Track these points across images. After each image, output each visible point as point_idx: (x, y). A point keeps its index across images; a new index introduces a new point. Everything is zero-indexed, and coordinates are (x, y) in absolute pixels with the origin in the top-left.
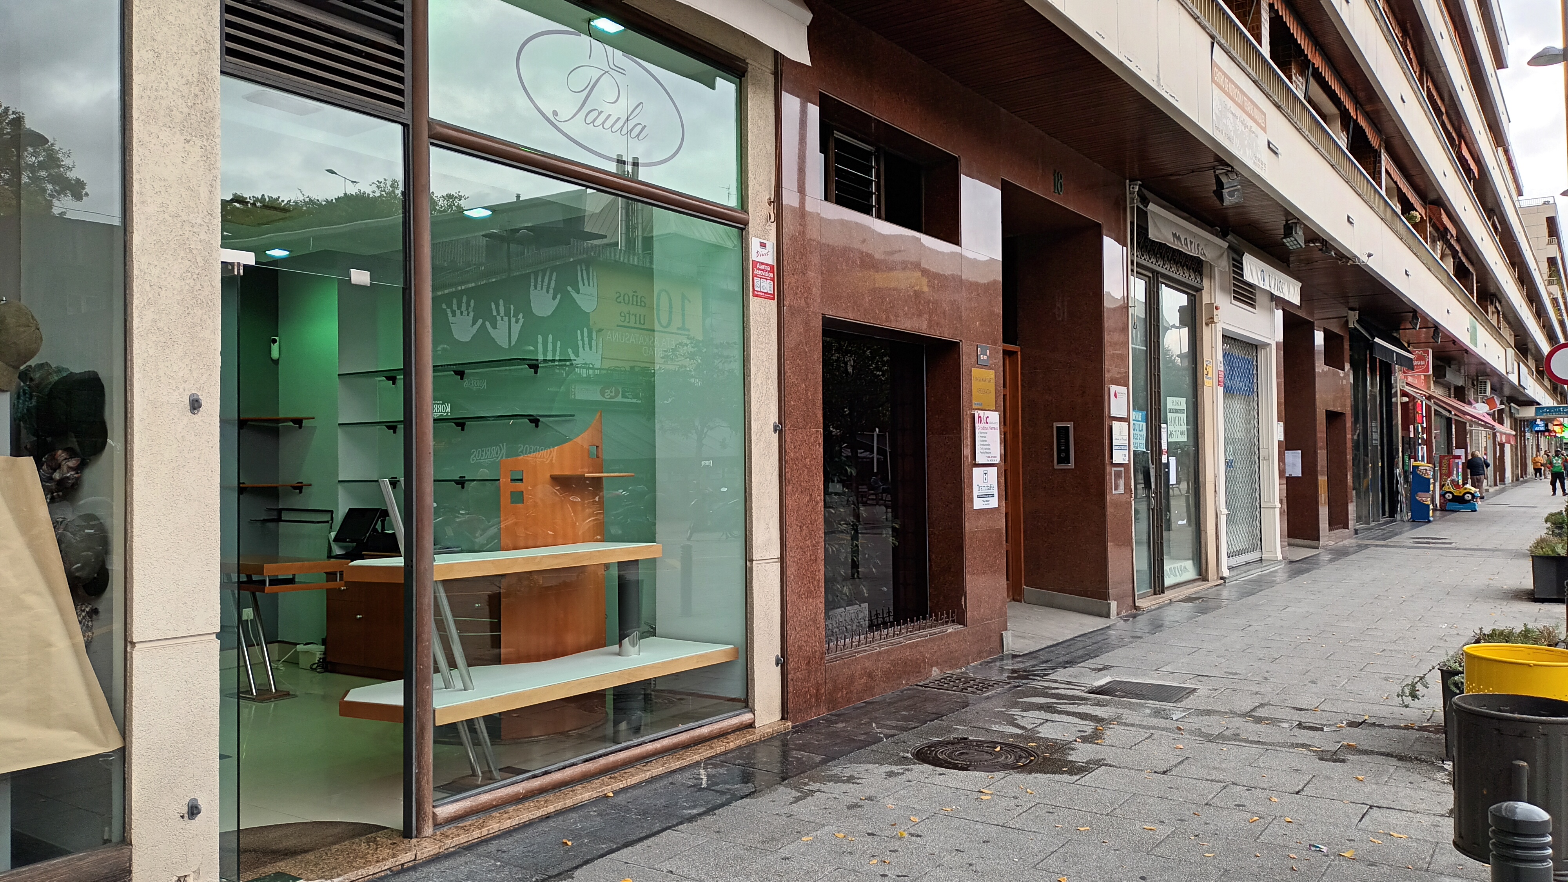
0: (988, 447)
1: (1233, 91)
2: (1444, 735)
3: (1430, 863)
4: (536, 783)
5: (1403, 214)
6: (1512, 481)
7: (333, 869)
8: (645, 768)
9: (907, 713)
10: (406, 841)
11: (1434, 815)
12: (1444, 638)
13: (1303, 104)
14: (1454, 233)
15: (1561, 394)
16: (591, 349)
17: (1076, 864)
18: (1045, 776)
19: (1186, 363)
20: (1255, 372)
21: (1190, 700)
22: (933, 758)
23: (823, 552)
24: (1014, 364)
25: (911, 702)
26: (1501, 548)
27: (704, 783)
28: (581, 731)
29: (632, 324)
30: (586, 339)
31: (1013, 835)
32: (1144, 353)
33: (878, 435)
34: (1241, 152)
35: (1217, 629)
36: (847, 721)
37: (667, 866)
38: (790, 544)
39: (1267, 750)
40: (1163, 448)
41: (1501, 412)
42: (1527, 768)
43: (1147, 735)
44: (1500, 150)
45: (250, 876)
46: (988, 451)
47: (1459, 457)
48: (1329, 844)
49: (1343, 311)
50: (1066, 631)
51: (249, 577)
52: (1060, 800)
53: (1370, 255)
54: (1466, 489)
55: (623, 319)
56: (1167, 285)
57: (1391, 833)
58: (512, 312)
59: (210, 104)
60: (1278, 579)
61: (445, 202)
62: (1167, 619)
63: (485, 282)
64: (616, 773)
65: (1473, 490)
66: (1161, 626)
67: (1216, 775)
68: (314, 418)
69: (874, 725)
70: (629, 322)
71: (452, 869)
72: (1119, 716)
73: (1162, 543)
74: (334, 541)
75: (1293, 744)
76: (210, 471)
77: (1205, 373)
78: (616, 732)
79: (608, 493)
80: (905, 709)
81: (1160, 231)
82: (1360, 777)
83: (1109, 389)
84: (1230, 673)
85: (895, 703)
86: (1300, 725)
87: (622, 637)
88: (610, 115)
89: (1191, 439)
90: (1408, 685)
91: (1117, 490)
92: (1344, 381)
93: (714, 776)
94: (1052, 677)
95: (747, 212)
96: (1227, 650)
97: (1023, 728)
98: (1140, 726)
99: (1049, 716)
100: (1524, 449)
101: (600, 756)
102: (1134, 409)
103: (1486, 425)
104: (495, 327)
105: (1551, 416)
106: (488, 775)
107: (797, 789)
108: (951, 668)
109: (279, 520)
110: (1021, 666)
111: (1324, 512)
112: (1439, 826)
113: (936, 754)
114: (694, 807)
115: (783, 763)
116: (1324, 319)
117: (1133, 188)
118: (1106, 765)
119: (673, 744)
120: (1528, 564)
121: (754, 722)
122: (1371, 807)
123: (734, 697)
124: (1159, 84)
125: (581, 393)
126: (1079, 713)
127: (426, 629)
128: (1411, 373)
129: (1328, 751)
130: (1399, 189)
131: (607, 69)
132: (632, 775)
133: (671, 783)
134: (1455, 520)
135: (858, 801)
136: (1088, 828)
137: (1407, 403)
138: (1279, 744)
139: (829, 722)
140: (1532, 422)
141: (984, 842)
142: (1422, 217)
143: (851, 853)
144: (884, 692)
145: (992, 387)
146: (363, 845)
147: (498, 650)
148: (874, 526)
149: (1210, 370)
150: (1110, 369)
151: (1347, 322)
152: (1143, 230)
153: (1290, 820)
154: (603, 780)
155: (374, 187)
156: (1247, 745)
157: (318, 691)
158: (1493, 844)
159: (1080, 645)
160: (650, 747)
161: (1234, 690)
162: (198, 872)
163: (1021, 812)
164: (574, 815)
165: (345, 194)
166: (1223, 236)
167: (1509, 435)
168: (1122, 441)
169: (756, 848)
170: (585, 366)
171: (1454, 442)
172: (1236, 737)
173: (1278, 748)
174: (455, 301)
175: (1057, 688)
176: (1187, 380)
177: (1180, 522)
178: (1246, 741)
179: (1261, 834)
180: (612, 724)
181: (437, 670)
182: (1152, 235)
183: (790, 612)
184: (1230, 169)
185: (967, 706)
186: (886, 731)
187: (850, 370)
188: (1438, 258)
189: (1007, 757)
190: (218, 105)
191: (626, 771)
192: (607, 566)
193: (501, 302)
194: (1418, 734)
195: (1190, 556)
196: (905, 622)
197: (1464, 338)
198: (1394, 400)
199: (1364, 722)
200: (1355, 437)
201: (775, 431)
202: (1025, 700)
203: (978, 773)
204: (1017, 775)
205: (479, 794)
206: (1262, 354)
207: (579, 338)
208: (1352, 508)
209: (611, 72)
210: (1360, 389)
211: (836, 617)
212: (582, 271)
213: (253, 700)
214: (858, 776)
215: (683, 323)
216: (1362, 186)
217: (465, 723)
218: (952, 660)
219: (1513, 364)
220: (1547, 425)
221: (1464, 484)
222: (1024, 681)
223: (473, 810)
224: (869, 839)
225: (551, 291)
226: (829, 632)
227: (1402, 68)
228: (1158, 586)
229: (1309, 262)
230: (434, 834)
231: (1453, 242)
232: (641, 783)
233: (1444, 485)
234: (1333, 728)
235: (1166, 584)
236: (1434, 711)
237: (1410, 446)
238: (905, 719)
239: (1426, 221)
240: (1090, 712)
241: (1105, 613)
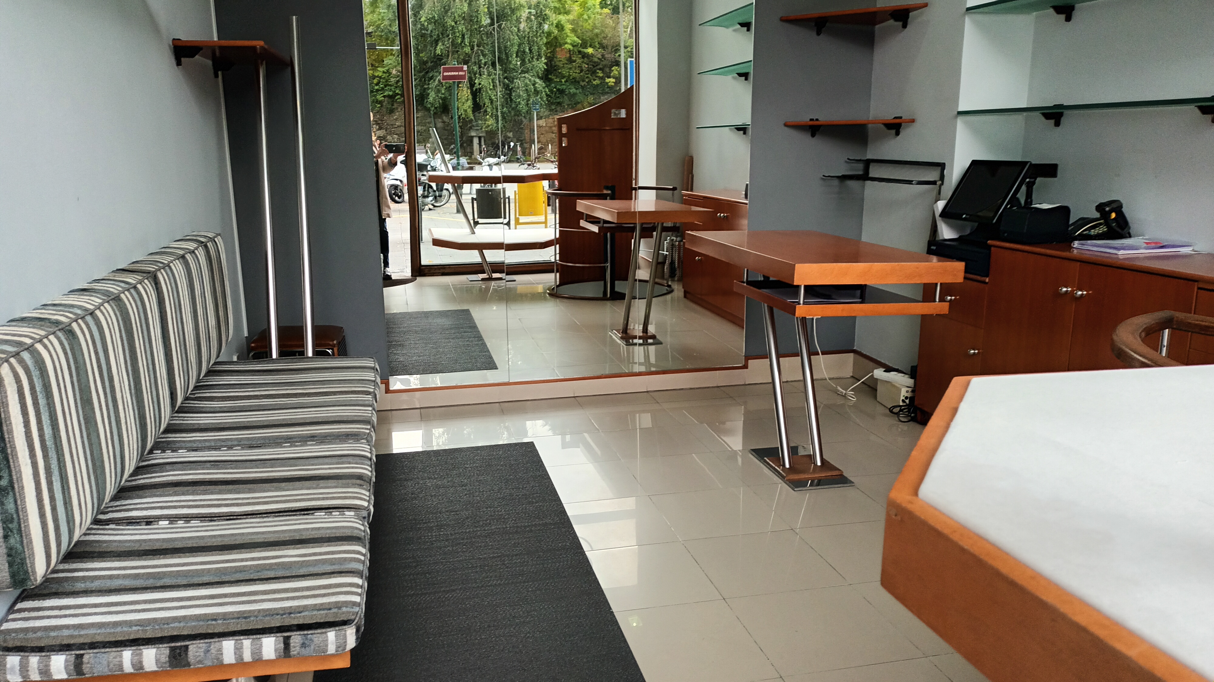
68: (926, 5)
74: (940, 216)
109: (865, 177)
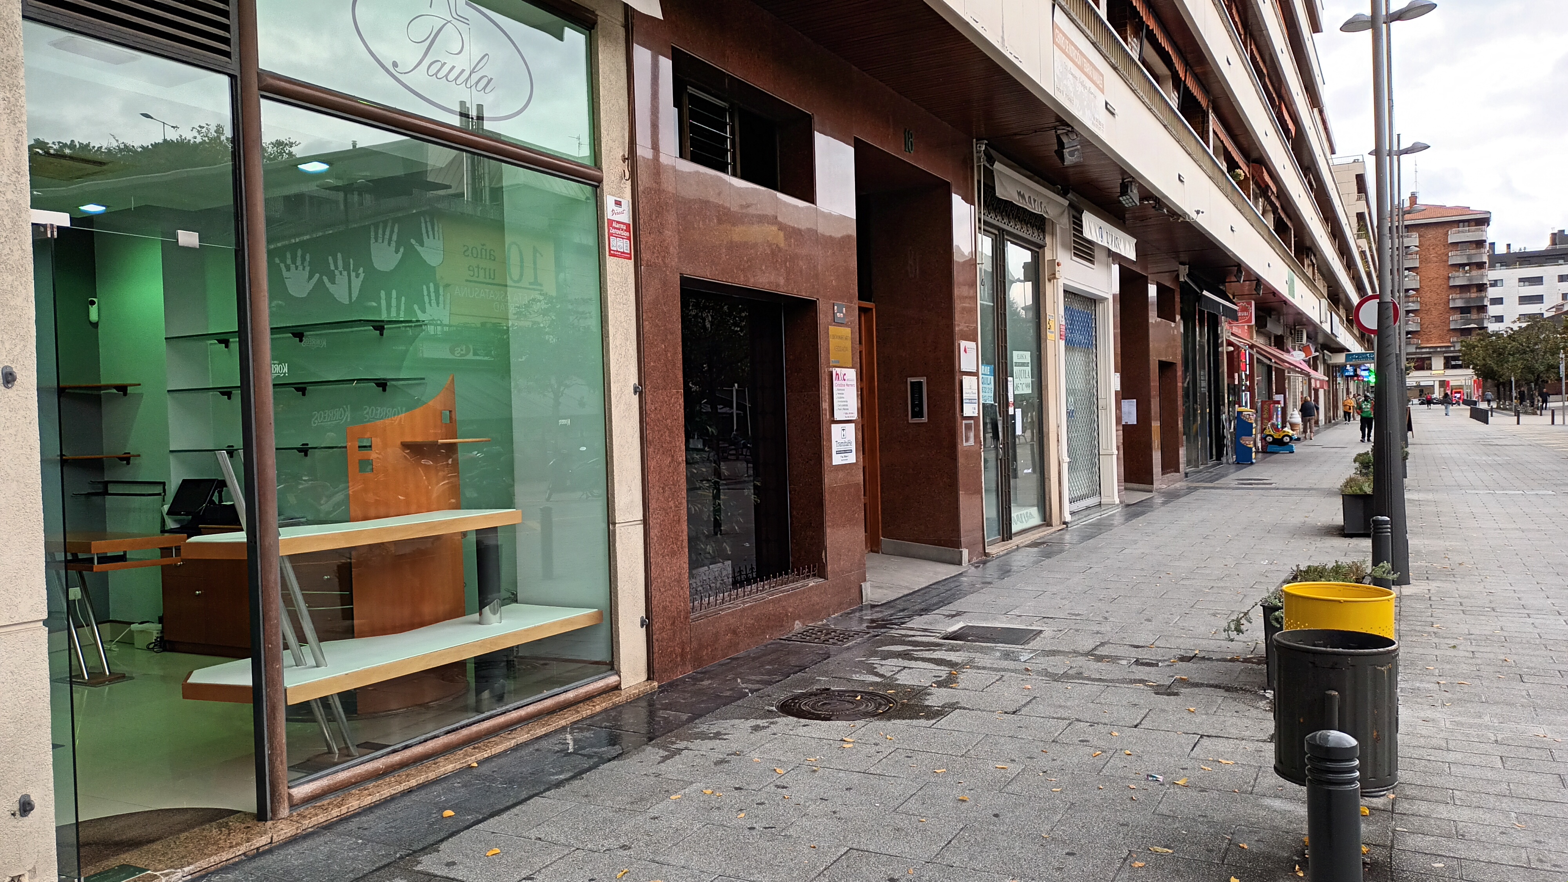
0: (845, 403)
1: (1073, 53)
2: (1266, 666)
3: (1254, 786)
4: (397, 758)
5: (1228, 172)
6: (1325, 423)
7: (183, 858)
8: (510, 737)
9: (770, 667)
10: (260, 824)
11: (1257, 741)
12: (1266, 574)
13: (1138, 66)
14: (1274, 190)
15: (1368, 341)
16: (438, 304)
17: (933, 805)
18: (904, 721)
19: (1030, 315)
20: (1093, 325)
21: (1037, 641)
22: (797, 709)
23: (686, 512)
24: (869, 322)
25: (774, 656)
26: (1315, 487)
27: (570, 747)
28: (441, 702)
29: (481, 279)
30: (433, 295)
31: (874, 781)
32: (992, 309)
33: (737, 390)
34: (1081, 113)
35: (1060, 572)
36: (712, 678)
37: (534, 833)
38: (653, 505)
39: (1108, 686)
40: (1010, 400)
41: (1315, 358)
42: (1338, 696)
43: (997, 678)
44: (1316, 110)
45: (91, 870)
46: (845, 407)
47: (1278, 402)
48: (1165, 773)
49: (1174, 265)
50: (921, 580)
51: (75, 555)
52: (918, 745)
53: (1198, 212)
54: (1284, 432)
55: (472, 273)
56: (1012, 242)
57: (1220, 760)
58: (352, 266)
59: (12, 52)
60: (1115, 522)
61: (275, 148)
62: (1014, 564)
63: (321, 234)
64: (480, 742)
65: (1291, 432)
66: (1009, 571)
67: (1062, 713)
68: (140, 385)
69: (739, 680)
70: (478, 277)
71: (311, 850)
72: (972, 660)
73: (1009, 492)
74: (167, 514)
75: (1131, 680)
76: (29, 450)
77: (1048, 327)
78: (479, 701)
79: (462, 456)
80: (769, 663)
81: (1005, 189)
82: (1192, 709)
83: (959, 345)
84: (1073, 615)
85: (759, 657)
86: (1137, 663)
87: (482, 605)
88: (454, 67)
89: (1036, 391)
90: (1233, 620)
91: (967, 442)
92: (1175, 331)
93: (580, 740)
94: (909, 625)
95: (600, 169)
96: (1070, 592)
97: (882, 676)
98: (991, 669)
99: (906, 663)
100: (1336, 395)
101: (462, 727)
102: (982, 363)
103: (1302, 372)
104: (333, 283)
105: (1359, 362)
106: (345, 751)
107: (666, 749)
108: (813, 620)
109: (106, 493)
110: (880, 615)
111: (1157, 457)
112: (1261, 751)
113: (799, 706)
114: (561, 773)
115: (649, 723)
116: (1158, 273)
117: (980, 147)
118: (960, 708)
119: (538, 711)
120: (1339, 502)
121: (620, 684)
122: (1202, 736)
123: (598, 660)
124: (1004, 45)
125: (429, 351)
126: (934, 659)
127: (274, 606)
128: (1235, 324)
129: (1163, 685)
130: (1225, 148)
131: (450, 18)
132: (497, 744)
133: (537, 750)
134: (1276, 462)
135: (725, 756)
136: (944, 770)
137: (1232, 352)
138: (1118, 681)
139: (695, 680)
140: (1342, 368)
141: (847, 789)
142: (1246, 175)
143: (718, 808)
144: (748, 648)
145: (849, 344)
146: (214, 831)
147: (351, 621)
148: (735, 481)
149: (1052, 324)
150: (960, 325)
151: (1178, 276)
152: (990, 189)
153: (1129, 753)
154: (466, 751)
155: (195, 133)
156: (1090, 682)
157: (157, 671)
158: (1309, 770)
159: (934, 593)
160: (514, 715)
161: (1077, 631)
162: (33, 871)
163: (882, 757)
164: (438, 788)
165: (165, 140)
166: (1064, 194)
167: (1323, 380)
168: (972, 395)
169: (625, 809)
170: (432, 322)
171: (1274, 388)
172: (1079, 675)
173: (1117, 685)
174: (288, 255)
175: (914, 636)
176: (1032, 332)
177: (1026, 471)
178: (1089, 679)
179: (1103, 768)
180: (474, 694)
181: (286, 647)
182: (1000, 193)
183: (654, 574)
184: (1070, 129)
185: (829, 657)
186: (750, 686)
187: (708, 325)
188: (1259, 214)
189: (867, 706)
190: (21, 53)
191: (490, 740)
192: (464, 534)
193: (339, 255)
194: (1242, 666)
195: (1035, 502)
196: (768, 578)
197: (1282, 289)
198: (1220, 349)
199: (1195, 656)
200: (1186, 385)
201: (635, 392)
202: (884, 648)
203: (840, 722)
204: (878, 723)
205: (337, 772)
206: (1100, 308)
207: (425, 293)
208: (1182, 452)
209: (454, 21)
210: (1190, 339)
211: (700, 576)
212: (426, 222)
213: (85, 684)
214: (724, 732)
215: (536, 278)
216: (1193, 147)
217: (319, 701)
218: (814, 613)
219: (1326, 314)
220: (1355, 371)
221: (1283, 427)
222: (882, 630)
223: (331, 789)
224: (737, 793)
225: (393, 244)
226: (693, 591)
227: (1228, 31)
228: (1006, 533)
229: (1143, 218)
230: (291, 815)
231: (1273, 199)
232: (506, 751)
233: (1265, 429)
234: (1167, 663)
235: (1014, 530)
236: (1257, 643)
237: (1235, 391)
238: (769, 673)
239: (1249, 178)
240: (945, 657)
241: (957, 561)
